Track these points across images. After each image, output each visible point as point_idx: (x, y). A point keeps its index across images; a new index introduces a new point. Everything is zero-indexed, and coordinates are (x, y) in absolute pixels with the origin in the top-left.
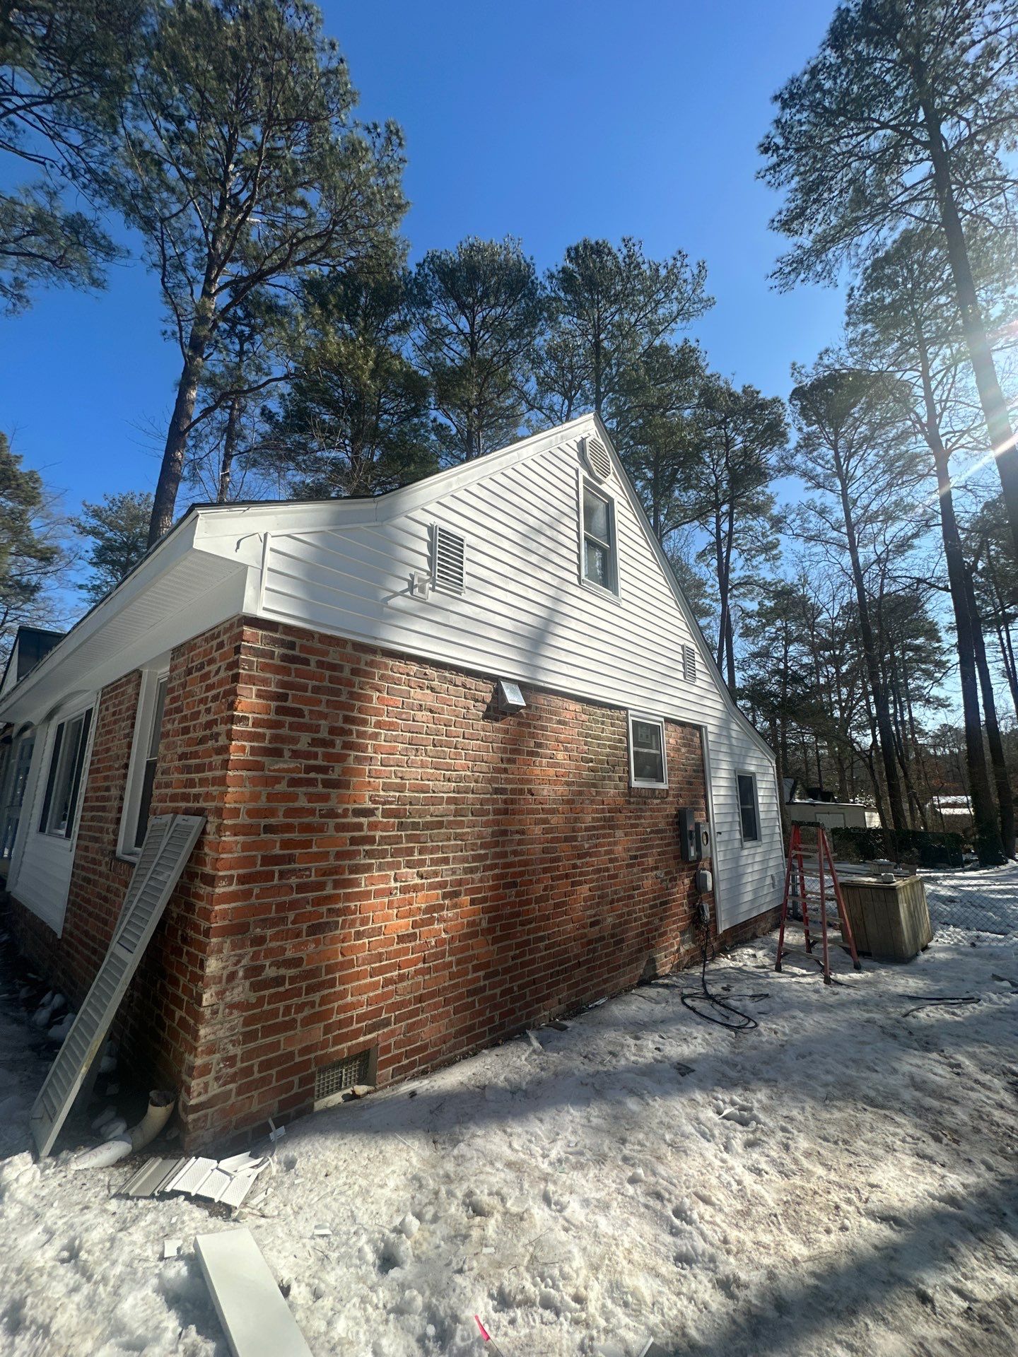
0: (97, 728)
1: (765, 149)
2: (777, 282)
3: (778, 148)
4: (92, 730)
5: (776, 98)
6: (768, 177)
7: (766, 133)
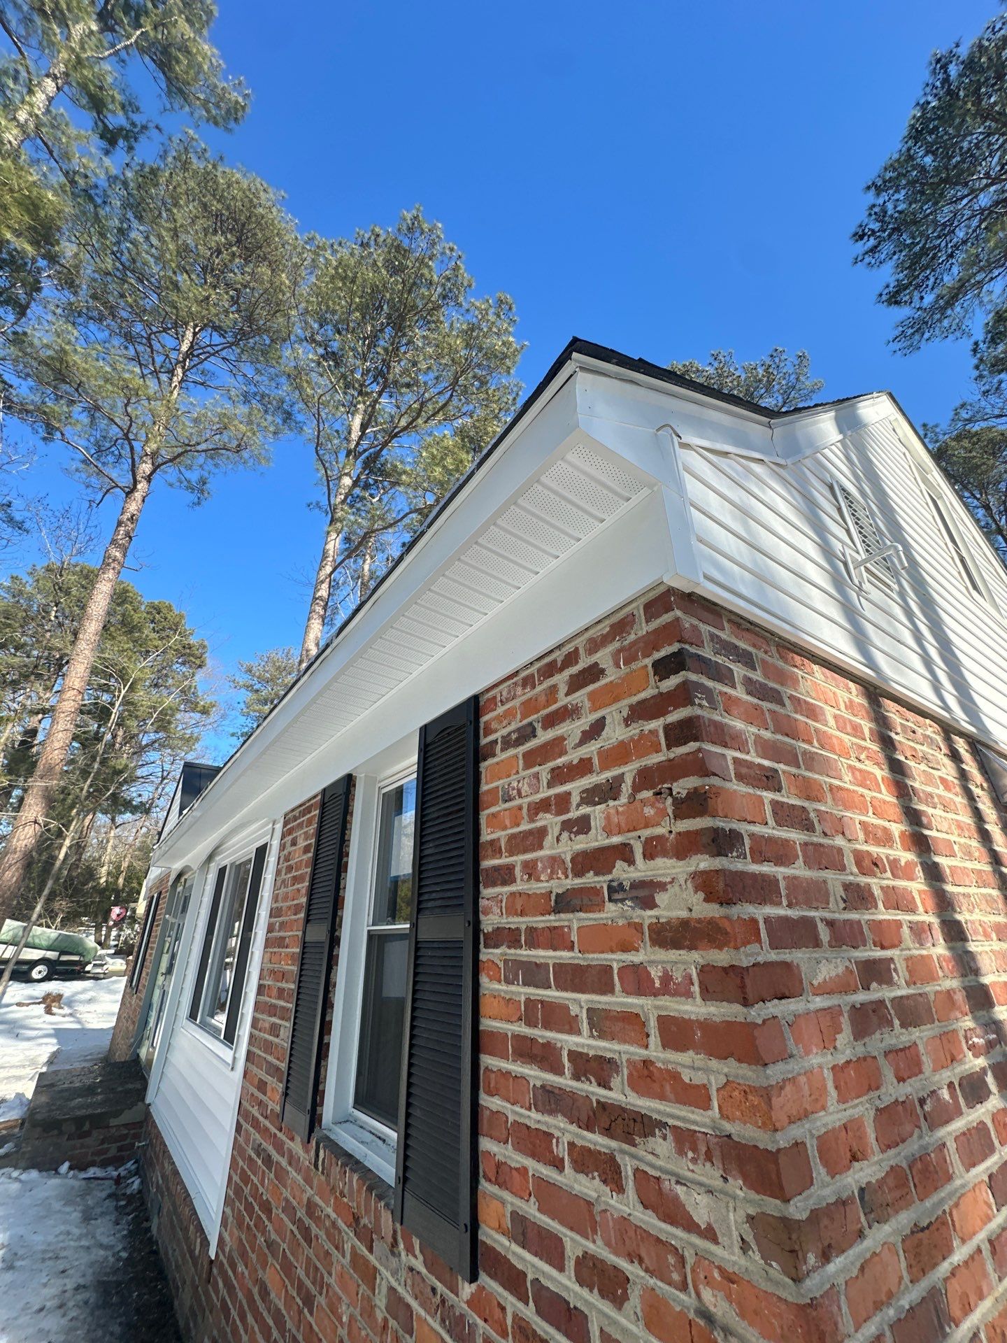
0: (278, 873)
1: (859, 236)
2: (900, 345)
3: (873, 232)
4: (268, 876)
5: (869, 188)
6: (867, 259)
7: (858, 223)
